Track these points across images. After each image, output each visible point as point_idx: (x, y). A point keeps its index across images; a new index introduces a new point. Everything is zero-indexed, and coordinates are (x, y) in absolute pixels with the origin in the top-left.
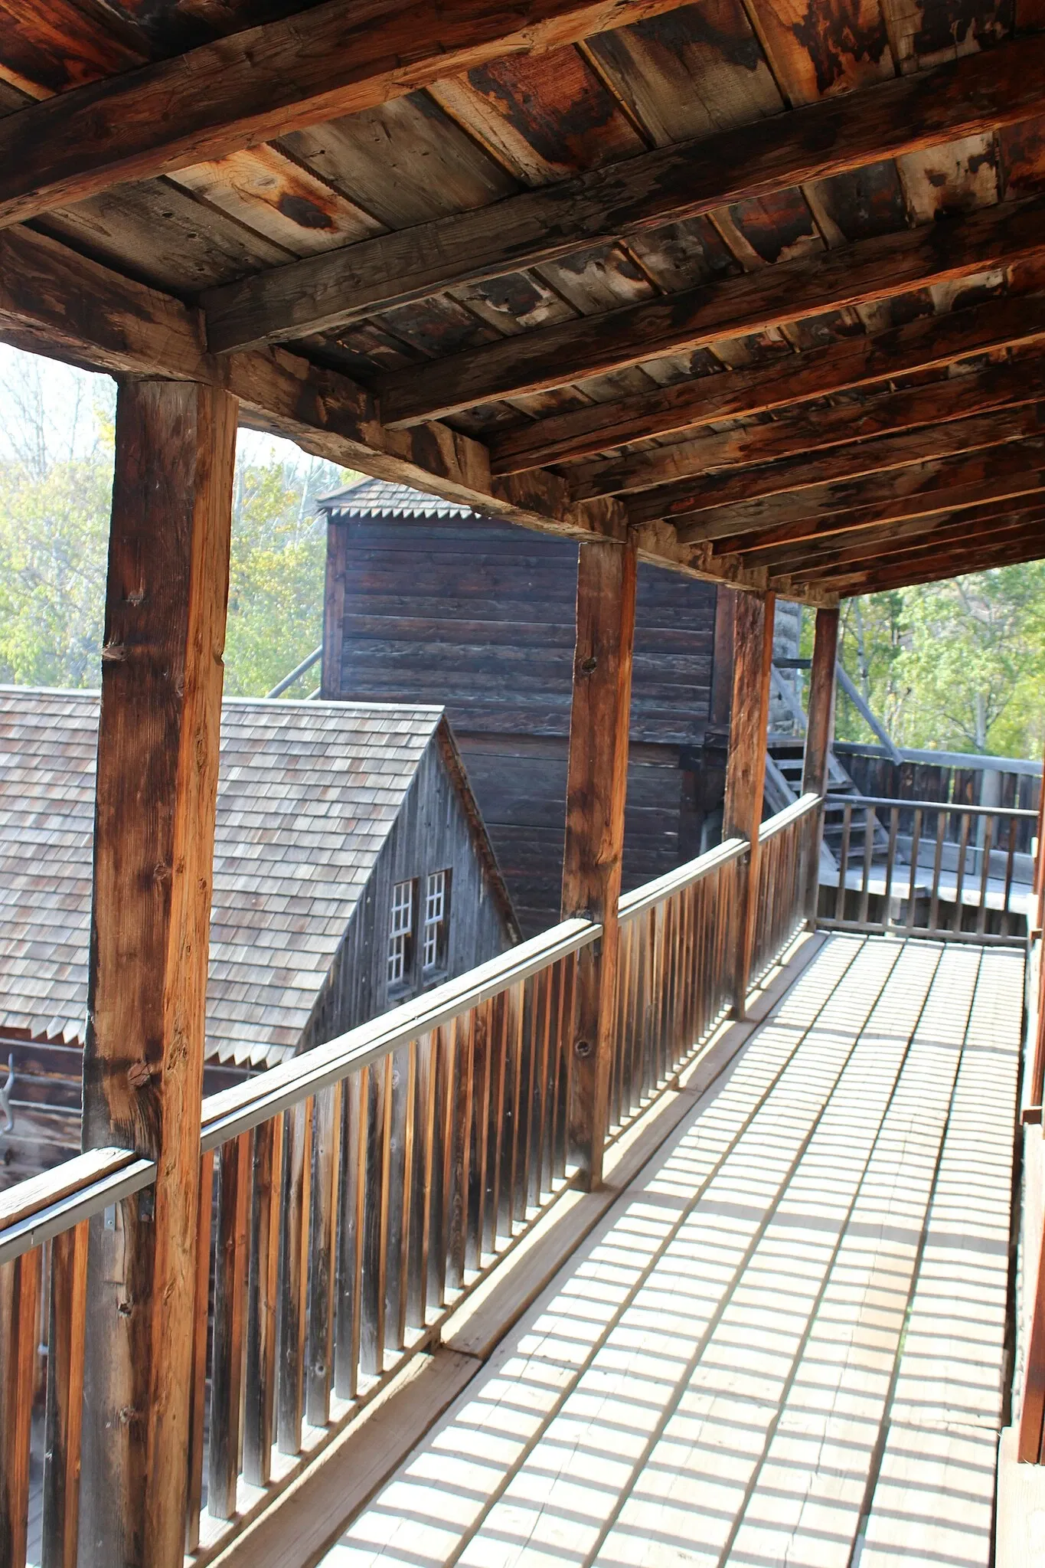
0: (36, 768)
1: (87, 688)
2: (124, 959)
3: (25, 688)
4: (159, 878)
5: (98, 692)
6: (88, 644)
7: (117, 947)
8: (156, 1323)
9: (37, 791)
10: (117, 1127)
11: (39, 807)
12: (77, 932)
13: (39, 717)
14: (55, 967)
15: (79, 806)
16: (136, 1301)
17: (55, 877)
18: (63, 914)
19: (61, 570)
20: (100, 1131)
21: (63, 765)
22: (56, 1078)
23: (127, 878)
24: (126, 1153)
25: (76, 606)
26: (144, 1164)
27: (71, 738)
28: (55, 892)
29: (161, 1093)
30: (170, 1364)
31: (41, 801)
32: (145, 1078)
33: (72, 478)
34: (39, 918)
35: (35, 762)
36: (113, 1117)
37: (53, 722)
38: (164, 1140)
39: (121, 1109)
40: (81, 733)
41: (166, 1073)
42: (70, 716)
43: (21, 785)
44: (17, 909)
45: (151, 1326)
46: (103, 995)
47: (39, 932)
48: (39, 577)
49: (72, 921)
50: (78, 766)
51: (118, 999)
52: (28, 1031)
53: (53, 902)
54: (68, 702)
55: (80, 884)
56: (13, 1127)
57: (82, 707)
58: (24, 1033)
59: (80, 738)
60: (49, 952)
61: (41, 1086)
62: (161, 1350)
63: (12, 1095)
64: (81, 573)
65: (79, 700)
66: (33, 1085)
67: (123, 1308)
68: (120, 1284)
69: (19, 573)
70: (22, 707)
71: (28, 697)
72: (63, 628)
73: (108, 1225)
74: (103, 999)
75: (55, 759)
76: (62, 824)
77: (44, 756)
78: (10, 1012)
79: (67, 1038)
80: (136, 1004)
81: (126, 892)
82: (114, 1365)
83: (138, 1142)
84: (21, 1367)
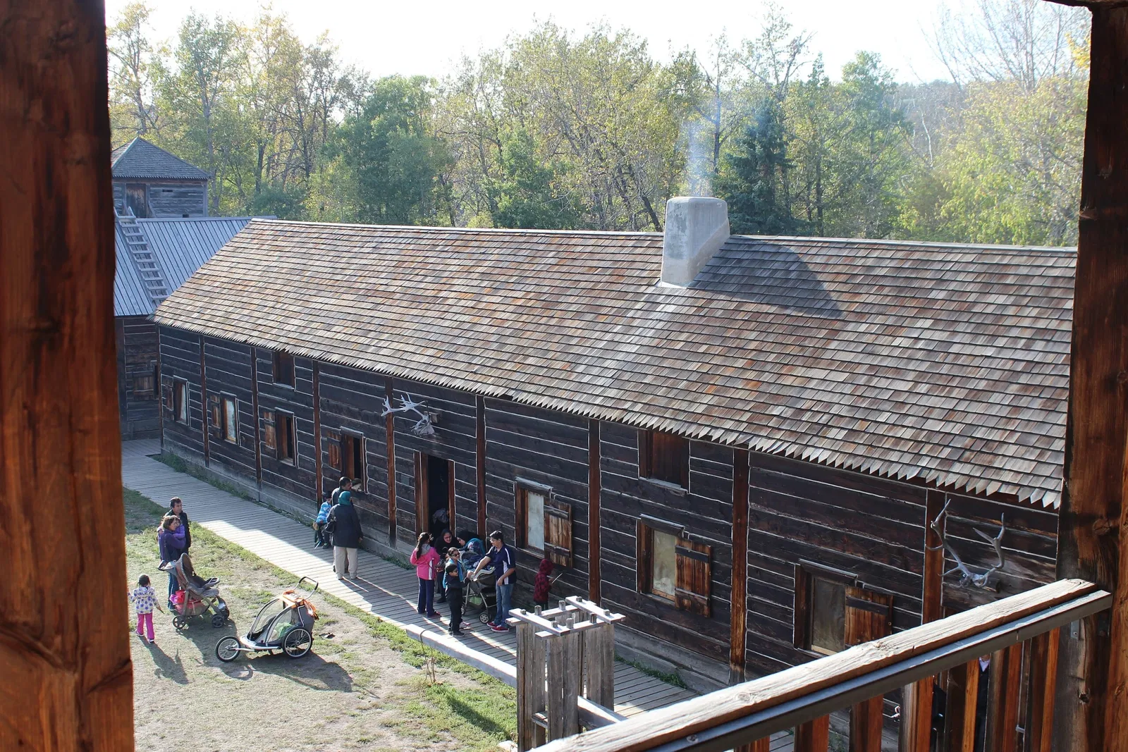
0: (1026, 306)
1: (1066, 245)
2: (1092, 442)
3: (1018, 247)
4: (1121, 382)
5: (1076, 249)
6: (1068, 213)
7: (1087, 433)
8: (1108, 712)
9: (1026, 323)
10: (1083, 563)
11: (1028, 334)
12: (1055, 426)
13: (1029, 268)
14: (1038, 451)
15: (1059, 333)
16: (1092, 693)
17: (1039, 385)
18: (1044, 413)
19: (1046, 159)
20: (1069, 566)
21: (1046, 303)
22: (1036, 532)
23: (1095, 382)
24: (1088, 584)
25: (1057, 185)
26: (1102, 594)
27: (1053, 283)
28: (1038, 397)
29: (1118, 542)
30: (1118, 744)
31: (1029, 330)
32: (1106, 530)
33: (1054, 90)
34: (1026, 415)
35: (1026, 301)
36: (1080, 556)
37: (1040, 271)
38: (1120, 577)
39: (1086, 552)
40: (1061, 280)
41: (1123, 528)
42: (1052, 267)
43: (1015, 318)
44: (1009, 408)
45: (1104, 714)
46: (1075, 467)
47: (1027, 425)
48: (1030, 165)
49: (1052, 418)
50: (1058, 304)
51: (1087, 471)
52: (1016, 497)
53: (1037, 404)
54: (1051, 257)
55: (1058, 391)
56: (1003, 566)
57: (1061, 260)
58: (1014, 498)
59: (1060, 283)
60: (1033, 440)
61: (1025, 537)
62: (1111, 733)
63: (1002, 543)
64: (1061, 160)
65: (1059, 255)
66: (1018, 536)
67: (1083, 697)
68: (1081, 680)
69: (1014, 162)
70: (1016, 261)
71: (1020, 253)
72: (1048, 203)
73: (1074, 635)
74: (1075, 470)
75: (1041, 299)
76: (1046, 346)
77: (1033, 296)
78: (1003, 482)
79: (1046, 503)
80: (1101, 474)
81: (1095, 392)
82: (1074, 738)
83: (1099, 576)
84: (1006, 727)
